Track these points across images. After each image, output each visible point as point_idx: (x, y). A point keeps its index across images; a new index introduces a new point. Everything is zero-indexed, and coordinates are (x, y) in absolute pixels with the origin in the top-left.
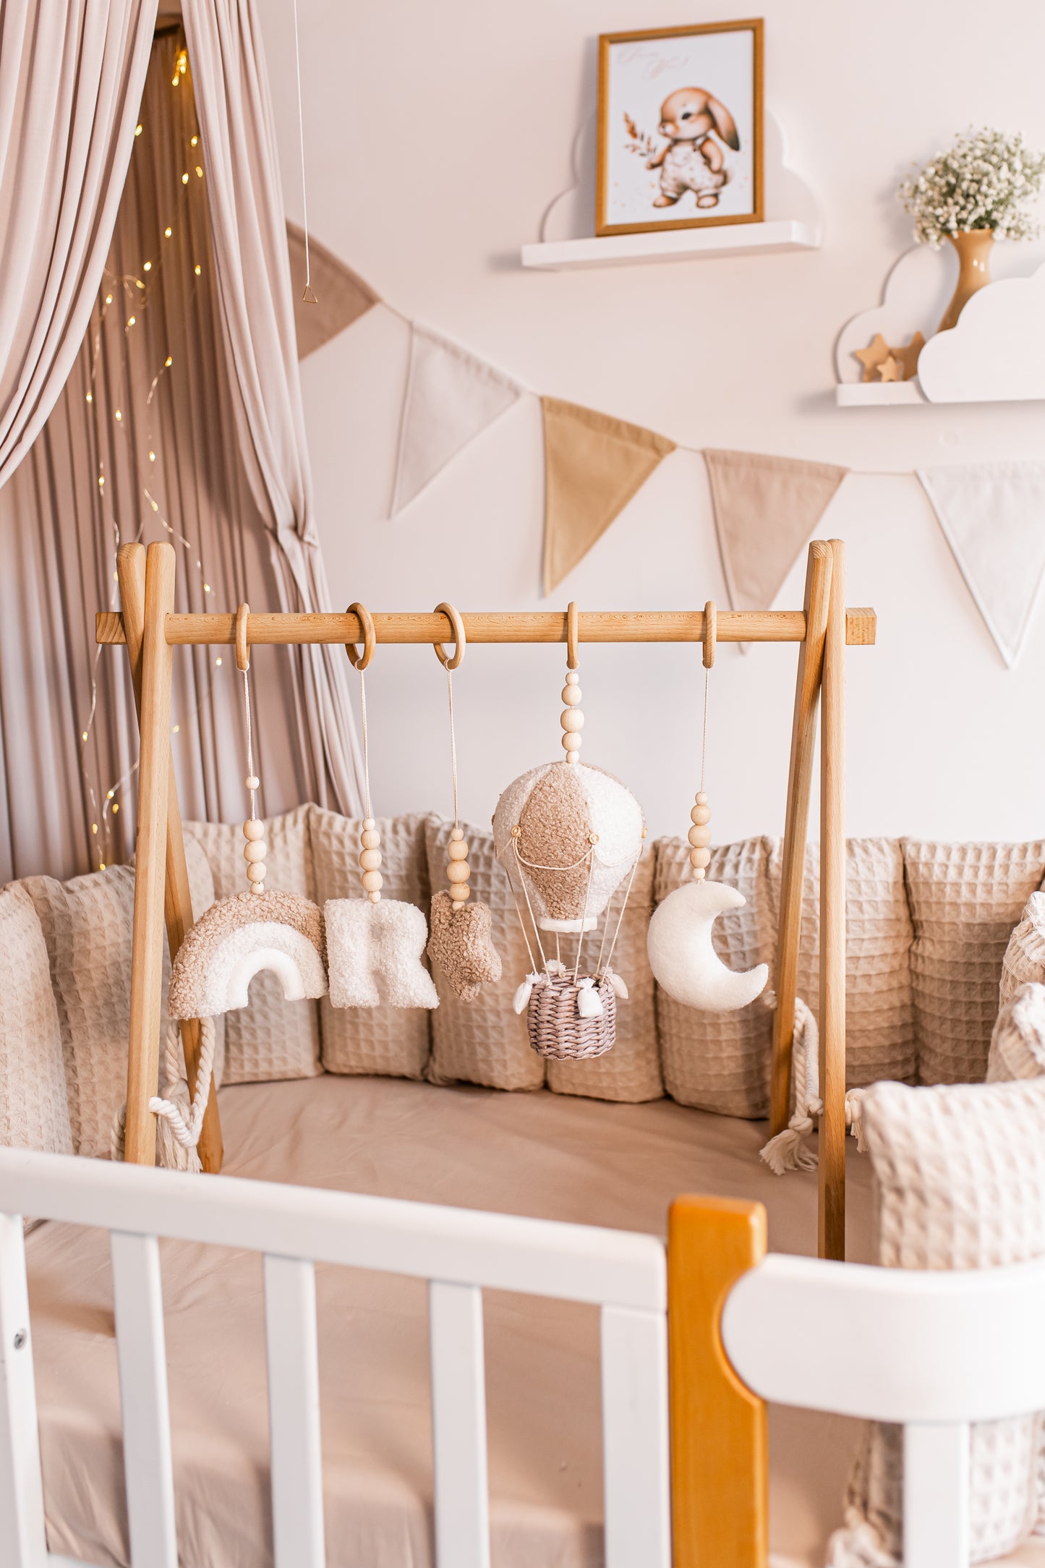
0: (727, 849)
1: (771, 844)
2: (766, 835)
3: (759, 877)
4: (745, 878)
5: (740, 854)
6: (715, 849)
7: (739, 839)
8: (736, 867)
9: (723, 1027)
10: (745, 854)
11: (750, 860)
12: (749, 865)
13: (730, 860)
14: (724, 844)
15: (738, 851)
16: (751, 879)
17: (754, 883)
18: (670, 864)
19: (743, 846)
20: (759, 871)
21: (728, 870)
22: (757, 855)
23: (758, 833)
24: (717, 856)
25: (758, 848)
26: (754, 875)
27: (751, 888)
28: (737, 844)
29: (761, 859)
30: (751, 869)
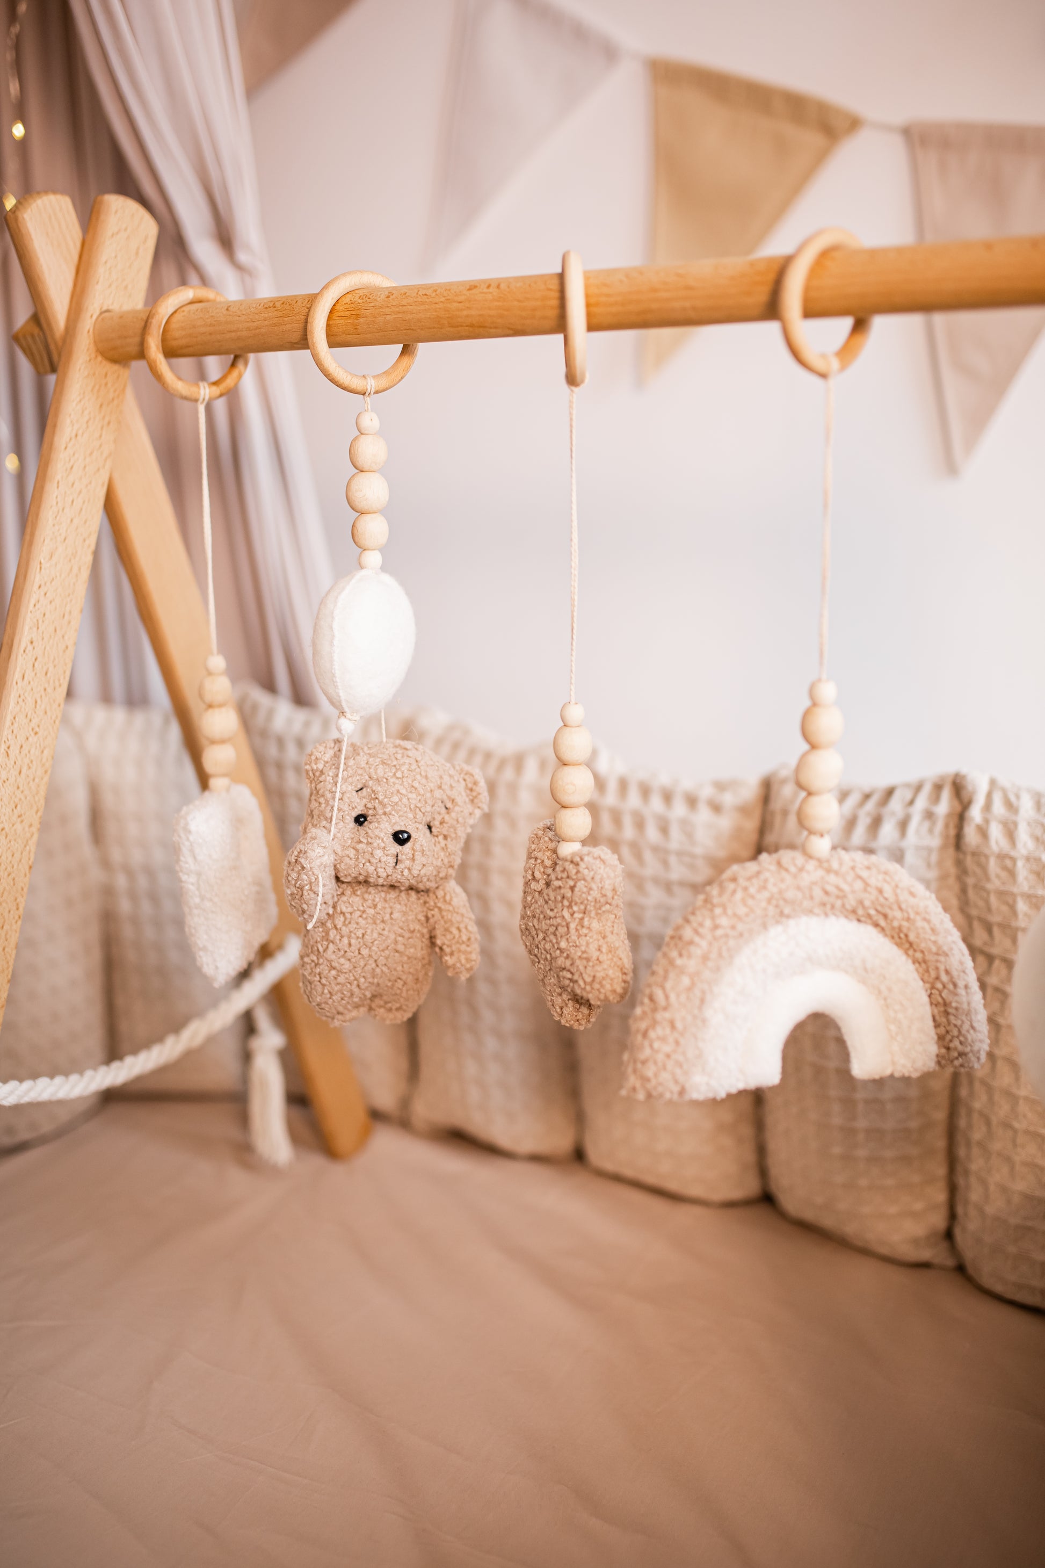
0: (890, 792)
1: (970, 788)
2: (964, 770)
3: (943, 848)
4: (918, 848)
5: (911, 803)
6: (867, 790)
7: (913, 776)
8: (903, 825)
9: (861, 1107)
10: (921, 803)
11: (929, 815)
12: (926, 825)
13: (893, 814)
14: (883, 782)
15: (909, 796)
16: (929, 850)
17: (934, 858)
18: (785, 813)
19: (918, 788)
20: (946, 837)
21: (888, 830)
22: (944, 807)
23: (948, 768)
24: (870, 806)
25: (946, 794)
26: (935, 842)
27: (929, 865)
28: (907, 785)
29: (949, 816)
30: (931, 831)
